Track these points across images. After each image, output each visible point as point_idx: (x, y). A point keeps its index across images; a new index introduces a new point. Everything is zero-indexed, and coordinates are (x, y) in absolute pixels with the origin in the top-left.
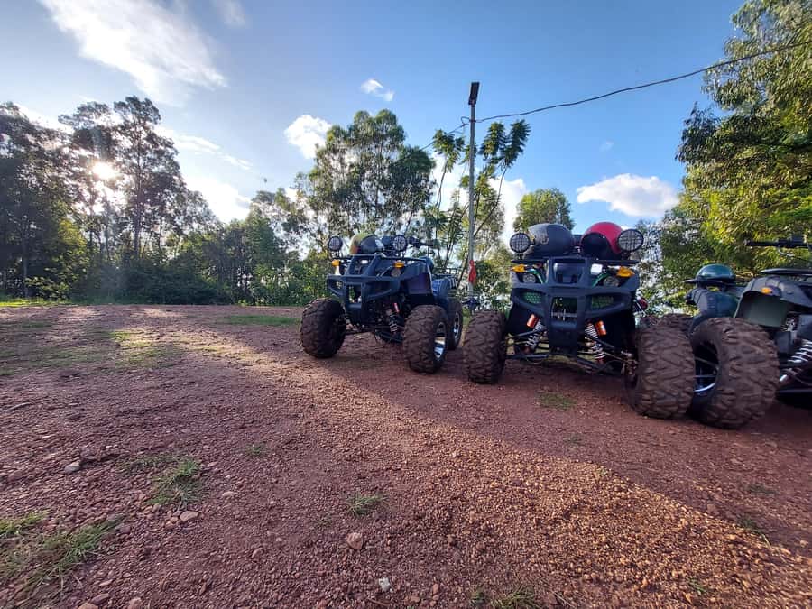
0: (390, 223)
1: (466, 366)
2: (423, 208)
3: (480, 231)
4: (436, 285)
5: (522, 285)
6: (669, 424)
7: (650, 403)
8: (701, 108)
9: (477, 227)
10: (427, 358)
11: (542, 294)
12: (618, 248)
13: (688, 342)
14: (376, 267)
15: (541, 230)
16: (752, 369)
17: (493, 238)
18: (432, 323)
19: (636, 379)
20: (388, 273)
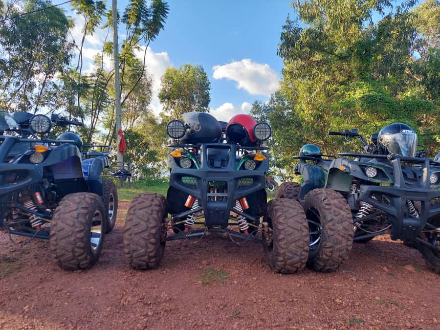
0: (18, 84)
1: (129, 256)
2: (61, 70)
3: (127, 100)
4: (87, 165)
5: (179, 170)
6: (295, 278)
7: (283, 263)
8: (292, 19)
9: (123, 95)
10: (82, 254)
11: (198, 178)
12: (254, 137)
13: (304, 211)
14: (9, 151)
15: (193, 118)
16: (340, 227)
17: (141, 109)
18: (86, 214)
19: (272, 244)
20: (26, 159)
